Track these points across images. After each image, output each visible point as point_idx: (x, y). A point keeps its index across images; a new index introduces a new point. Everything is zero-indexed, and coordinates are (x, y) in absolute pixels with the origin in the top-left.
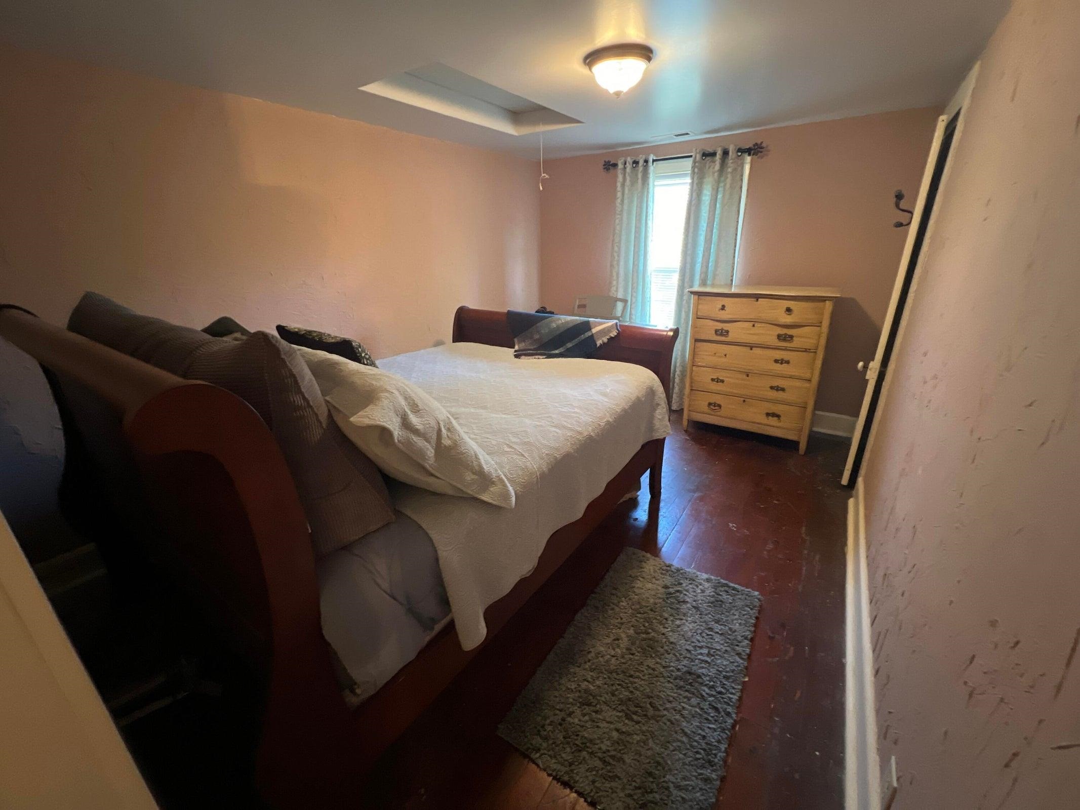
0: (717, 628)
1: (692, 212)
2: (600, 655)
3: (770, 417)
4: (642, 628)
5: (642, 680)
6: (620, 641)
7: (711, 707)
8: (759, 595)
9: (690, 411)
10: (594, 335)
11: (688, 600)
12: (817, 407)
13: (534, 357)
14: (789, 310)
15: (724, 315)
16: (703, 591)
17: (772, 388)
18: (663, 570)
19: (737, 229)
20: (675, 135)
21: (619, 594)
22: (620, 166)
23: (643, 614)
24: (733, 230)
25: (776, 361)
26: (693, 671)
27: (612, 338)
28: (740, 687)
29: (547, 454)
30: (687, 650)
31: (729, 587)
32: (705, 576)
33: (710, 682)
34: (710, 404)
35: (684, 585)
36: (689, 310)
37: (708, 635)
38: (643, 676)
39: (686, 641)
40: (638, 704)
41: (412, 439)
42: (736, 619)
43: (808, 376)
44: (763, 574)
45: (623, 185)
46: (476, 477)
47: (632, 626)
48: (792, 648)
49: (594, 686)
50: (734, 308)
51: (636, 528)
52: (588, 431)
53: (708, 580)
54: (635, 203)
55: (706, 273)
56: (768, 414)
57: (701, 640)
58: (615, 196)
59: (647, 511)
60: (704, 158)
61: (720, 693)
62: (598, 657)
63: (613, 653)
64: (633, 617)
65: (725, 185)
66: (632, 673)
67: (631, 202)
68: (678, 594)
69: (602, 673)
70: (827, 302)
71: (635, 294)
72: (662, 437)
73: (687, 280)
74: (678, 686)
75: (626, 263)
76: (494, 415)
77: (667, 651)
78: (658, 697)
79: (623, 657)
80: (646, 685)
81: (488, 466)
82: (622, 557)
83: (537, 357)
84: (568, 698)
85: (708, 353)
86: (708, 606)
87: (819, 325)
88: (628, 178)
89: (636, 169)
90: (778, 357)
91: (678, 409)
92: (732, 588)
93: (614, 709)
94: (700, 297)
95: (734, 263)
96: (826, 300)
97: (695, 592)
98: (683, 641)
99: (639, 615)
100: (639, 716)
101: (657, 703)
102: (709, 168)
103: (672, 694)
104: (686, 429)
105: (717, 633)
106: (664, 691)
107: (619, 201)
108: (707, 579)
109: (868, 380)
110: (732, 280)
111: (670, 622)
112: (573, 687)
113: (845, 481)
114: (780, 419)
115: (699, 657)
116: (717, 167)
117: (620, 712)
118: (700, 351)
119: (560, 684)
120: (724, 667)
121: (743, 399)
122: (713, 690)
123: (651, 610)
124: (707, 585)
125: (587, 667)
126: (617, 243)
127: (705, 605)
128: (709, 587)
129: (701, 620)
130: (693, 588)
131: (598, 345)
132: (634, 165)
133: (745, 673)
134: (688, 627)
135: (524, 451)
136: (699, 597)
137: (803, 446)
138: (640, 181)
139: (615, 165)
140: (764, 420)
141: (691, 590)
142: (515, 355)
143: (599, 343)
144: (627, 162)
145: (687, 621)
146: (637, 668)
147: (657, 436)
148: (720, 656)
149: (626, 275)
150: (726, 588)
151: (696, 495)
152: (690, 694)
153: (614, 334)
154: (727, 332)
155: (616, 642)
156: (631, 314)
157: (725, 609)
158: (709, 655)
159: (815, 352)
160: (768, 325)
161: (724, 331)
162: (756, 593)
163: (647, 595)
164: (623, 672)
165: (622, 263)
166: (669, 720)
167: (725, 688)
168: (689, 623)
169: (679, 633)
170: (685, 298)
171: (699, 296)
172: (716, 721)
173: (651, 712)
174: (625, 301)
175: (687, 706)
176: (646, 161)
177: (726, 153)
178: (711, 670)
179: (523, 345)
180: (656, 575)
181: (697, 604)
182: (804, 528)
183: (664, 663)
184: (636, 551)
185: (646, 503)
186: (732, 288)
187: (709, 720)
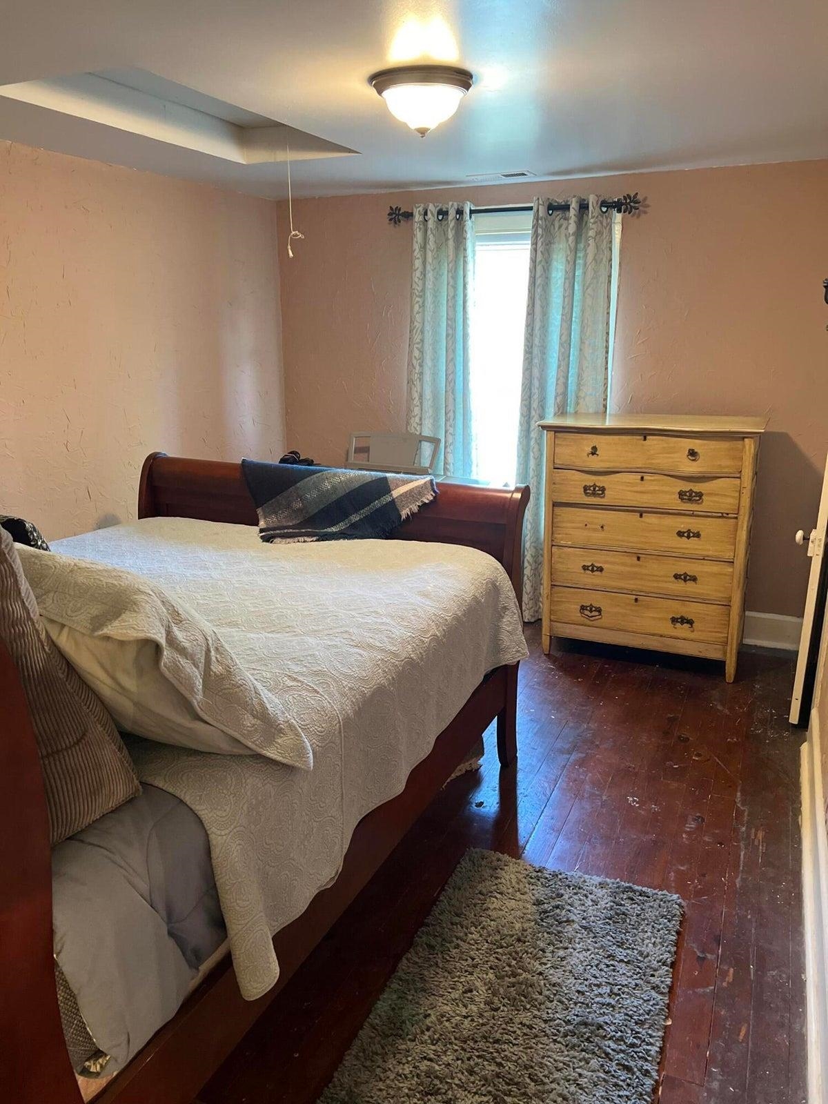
0: (620, 953)
1: (537, 297)
2: (445, 1019)
3: (678, 625)
4: (507, 968)
5: (514, 1045)
6: (475, 993)
7: (621, 1067)
8: (679, 898)
9: (551, 620)
10: (396, 500)
11: (573, 917)
12: (747, 604)
13: (296, 539)
14: (692, 453)
15: (595, 463)
16: (595, 903)
17: (677, 577)
18: (531, 878)
19: (608, 324)
20: (504, 175)
21: (465, 923)
22: (418, 218)
23: (507, 948)
24: (601, 327)
25: (680, 534)
26: (590, 1020)
27: (425, 504)
28: (660, 1034)
29: (350, 688)
30: (578, 992)
31: (634, 891)
32: (597, 879)
33: (617, 1033)
34: (583, 608)
35: (566, 897)
36: (541, 455)
37: (608, 966)
38: (515, 1039)
39: (575, 979)
40: (511, 1080)
41: (179, 662)
42: (649, 938)
43: (728, 555)
44: (682, 868)
45: (424, 248)
46: (259, 722)
47: (491, 968)
48: (731, 970)
49: (440, 1065)
50: (611, 452)
51: (483, 818)
52: (408, 651)
53: (602, 885)
54: (445, 277)
55: (565, 394)
56: (674, 620)
57: (598, 975)
58: (412, 264)
59: (497, 789)
60: (551, 212)
61: (633, 1045)
62: (442, 1023)
63: (464, 1013)
64: (491, 955)
65: (586, 256)
66: (498, 1036)
67: (437, 277)
68: (558, 911)
69: (451, 1043)
70: (746, 440)
71: (451, 430)
72: (513, 661)
73: (535, 405)
74: (570, 1045)
75: (435, 375)
76: (252, 635)
77: (548, 997)
78: (542, 1065)
79: (481, 1016)
80: (521, 1051)
81: (271, 705)
82: (465, 864)
83: (301, 539)
84: (400, 1089)
85: (575, 524)
86: (604, 924)
87: (738, 475)
88: (431, 237)
89: (444, 223)
90: (683, 528)
91: (533, 620)
92: (637, 894)
93: (476, 1093)
94: (559, 435)
95: (606, 379)
96: (744, 438)
97: (583, 905)
98: (572, 980)
99: (499, 950)
100: (515, 1097)
101: (540, 1075)
102: (560, 227)
103: (561, 1058)
104: (547, 653)
105: (622, 961)
106: (549, 1057)
107: (418, 274)
108: (600, 884)
109: (811, 558)
110: (605, 406)
111: (550, 955)
112: (407, 1072)
113: (794, 718)
114: (692, 627)
115: (597, 999)
116: (572, 228)
117: (485, 1095)
118: (563, 522)
119: (385, 1071)
120: (635, 1009)
121: (634, 597)
122: (622, 1043)
123: (519, 940)
124: (600, 893)
125: (426, 1037)
126: (418, 343)
127: (600, 922)
128: (603, 896)
129: (596, 945)
130: (580, 900)
131: (404, 517)
132: (440, 217)
133: (667, 1014)
134: (577, 958)
135: (316, 684)
136: (590, 912)
137: (730, 669)
138: (451, 243)
139: (409, 215)
140: (668, 628)
141: (577, 903)
142: (262, 537)
143: (404, 513)
144: (429, 213)
145: (575, 950)
146: (504, 1029)
147: (508, 659)
148: (628, 993)
149: (435, 397)
150: (631, 894)
151: (573, 757)
152: (588, 1053)
153: (428, 498)
154: (603, 489)
155: (469, 995)
156: (445, 463)
157: (630, 924)
158: (611, 994)
159: (736, 518)
160: (666, 477)
161: (597, 489)
162: (675, 896)
163: (510, 918)
164: (485, 1037)
165: (427, 378)
166: (560, 1095)
167: (640, 1038)
168: (578, 952)
169: (563, 968)
170: (533, 435)
171: (555, 432)
172: (628, 1085)
173: (532, 1088)
174: (435, 441)
175: (585, 1073)
176: (460, 212)
177: (583, 207)
178: (617, 1015)
179: (273, 520)
180: (521, 886)
181: (588, 923)
182: (739, 794)
183: (545, 1016)
184: (487, 853)
185: (494, 776)
186: (605, 419)
187: (618, 1085)
